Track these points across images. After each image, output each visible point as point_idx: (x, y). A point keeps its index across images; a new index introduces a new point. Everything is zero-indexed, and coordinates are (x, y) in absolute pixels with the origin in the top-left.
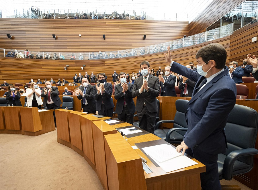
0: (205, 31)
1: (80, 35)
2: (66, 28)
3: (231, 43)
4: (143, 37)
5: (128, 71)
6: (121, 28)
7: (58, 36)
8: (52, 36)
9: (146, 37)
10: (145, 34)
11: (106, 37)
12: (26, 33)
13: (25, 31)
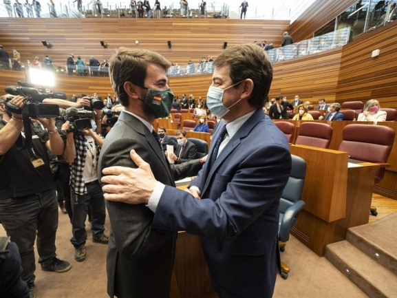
0: (311, 37)
1: (137, 42)
2: (118, 32)
3: (342, 57)
4: (223, 44)
5: (200, 93)
6: (193, 31)
7: (108, 44)
8: (100, 44)
9: (228, 45)
10: (226, 40)
11: (172, 44)
12: (66, 39)
13: (64, 37)
